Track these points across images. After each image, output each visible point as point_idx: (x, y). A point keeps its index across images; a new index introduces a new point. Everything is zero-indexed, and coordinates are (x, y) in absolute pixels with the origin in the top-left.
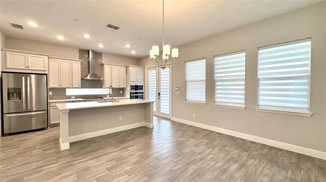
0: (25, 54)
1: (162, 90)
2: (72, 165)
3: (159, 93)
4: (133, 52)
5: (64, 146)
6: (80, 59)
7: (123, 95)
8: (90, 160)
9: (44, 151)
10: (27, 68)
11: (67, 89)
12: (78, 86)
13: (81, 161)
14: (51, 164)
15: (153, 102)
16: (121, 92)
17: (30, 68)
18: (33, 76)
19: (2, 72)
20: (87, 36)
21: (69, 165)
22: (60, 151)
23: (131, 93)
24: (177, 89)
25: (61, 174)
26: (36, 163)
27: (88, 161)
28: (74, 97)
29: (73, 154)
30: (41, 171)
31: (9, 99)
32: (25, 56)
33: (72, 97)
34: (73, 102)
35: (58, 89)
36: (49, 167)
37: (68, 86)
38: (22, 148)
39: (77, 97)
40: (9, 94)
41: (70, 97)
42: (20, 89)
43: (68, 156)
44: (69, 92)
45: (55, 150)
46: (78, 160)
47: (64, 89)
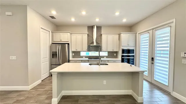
1: (156, 55)
4: (124, 20)
7: (116, 57)
11: (81, 52)
15: (144, 72)
16: (115, 55)
19: (52, 43)
20: (84, 13)
23: (122, 56)
28: (84, 57)
31: (53, 58)
32: (60, 34)
37: (81, 50)
39: (86, 57)
40: (53, 55)
41: (82, 57)
42: (56, 52)
44: (82, 54)
47: (79, 52)
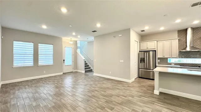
2: (154, 104)
5: (156, 92)
6: (178, 37)
8: (165, 108)
9: (147, 90)
10: (147, 49)
11: (168, 59)
12: (176, 57)
13: (159, 105)
14: (146, 97)
17: (149, 48)
18: (151, 52)
19: (139, 51)
21: (153, 103)
22: (153, 94)
25: (146, 104)
26: (141, 93)
27: (164, 108)
28: (174, 64)
29: (158, 99)
30: (140, 97)
31: (141, 63)
32: (147, 43)
33: (172, 64)
34: (171, 67)
35: (163, 58)
36: (144, 98)
37: (169, 57)
38: (141, 85)
39: (176, 64)
40: (141, 60)
42: (144, 58)
43: (156, 98)
45: (151, 92)
46: (158, 103)
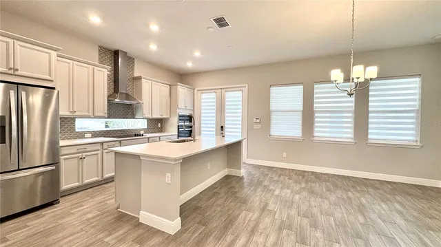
0: (8, 40)
1: (226, 122)
3: (222, 127)
7: (162, 130)
10: (10, 72)
12: (103, 116)
16: (159, 125)
17: (19, 73)
24: (258, 121)
28: (90, 135)
32: (7, 43)
33: (86, 136)
35: (66, 119)
37: (81, 114)
39: (95, 134)
41: (82, 135)
44: (81, 125)
47: (72, 120)
